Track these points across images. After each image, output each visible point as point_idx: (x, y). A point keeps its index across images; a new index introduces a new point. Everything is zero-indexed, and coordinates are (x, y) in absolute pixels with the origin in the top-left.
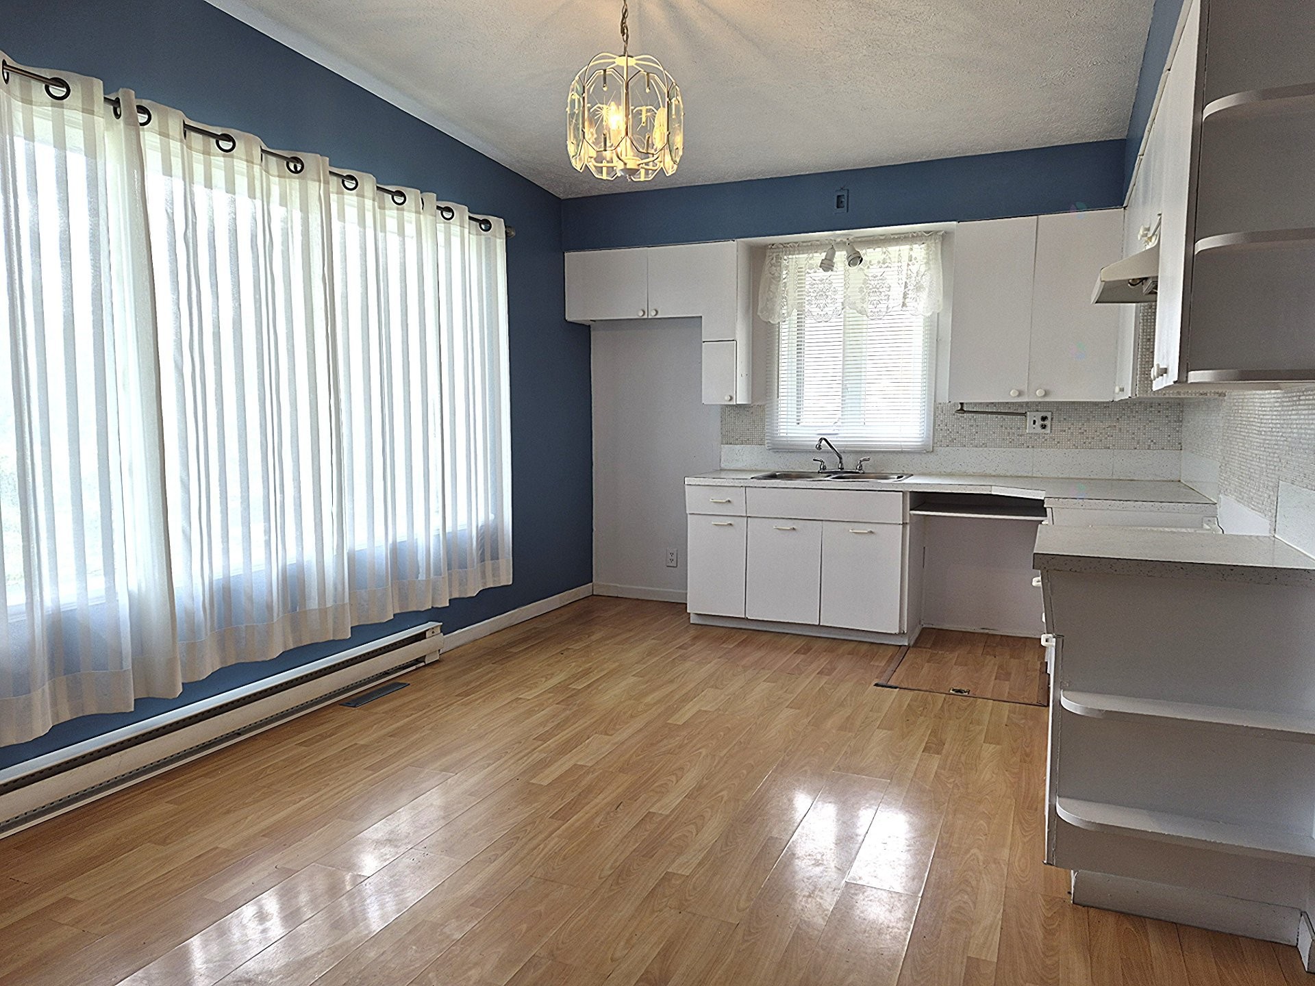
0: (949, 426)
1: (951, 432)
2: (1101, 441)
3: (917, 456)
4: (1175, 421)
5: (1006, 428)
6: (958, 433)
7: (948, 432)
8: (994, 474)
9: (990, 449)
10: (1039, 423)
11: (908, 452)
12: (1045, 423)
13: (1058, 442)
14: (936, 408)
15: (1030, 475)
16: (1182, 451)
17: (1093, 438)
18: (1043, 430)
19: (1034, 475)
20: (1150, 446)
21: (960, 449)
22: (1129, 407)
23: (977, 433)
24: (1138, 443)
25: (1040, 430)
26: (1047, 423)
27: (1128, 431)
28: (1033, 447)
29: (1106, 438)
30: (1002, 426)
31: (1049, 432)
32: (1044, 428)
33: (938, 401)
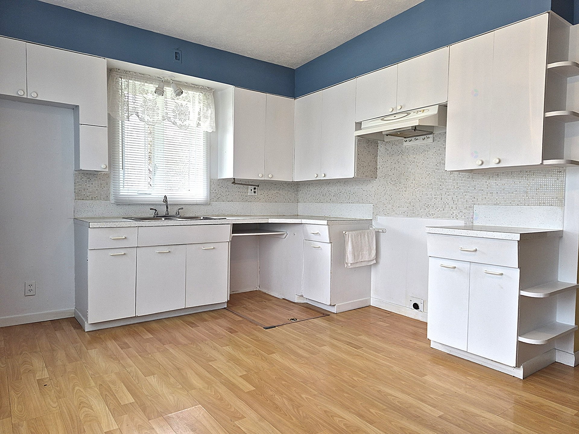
0: (217, 191)
1: (217, 194)
2: (274, 199)
3: (202, 207)
4: (296, 191)
5: (241, 193)
6: (220, 194)
7: (216, 194)
8: (236, 215)
9: (234, 203)
10: (253, 190)
11: (199, 204)
12: (255, 190)
13: (260, 200)
14: (211, 181)
15: (250, 215)
16: (299, 203)
17: (271, 198)
18: (255, 194)
19: (251, 215)
20: (289, 201)
21: (222, 202)
22: (282, 185)
23: (229, 194)
24: (286, 200)
25: (253, 194)
26: (256, 190)
27: (282, 195)
28: (251, 202)
29: (276, 198)
30: (239, 192)
31: (256, 195)
32: (255, 193)
33: (212, 178)
